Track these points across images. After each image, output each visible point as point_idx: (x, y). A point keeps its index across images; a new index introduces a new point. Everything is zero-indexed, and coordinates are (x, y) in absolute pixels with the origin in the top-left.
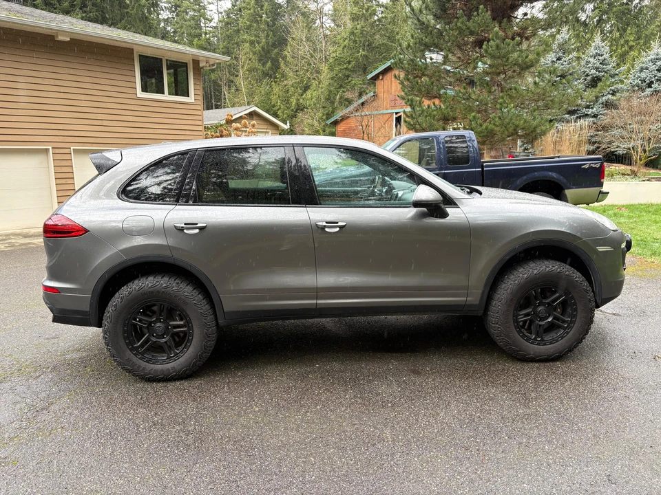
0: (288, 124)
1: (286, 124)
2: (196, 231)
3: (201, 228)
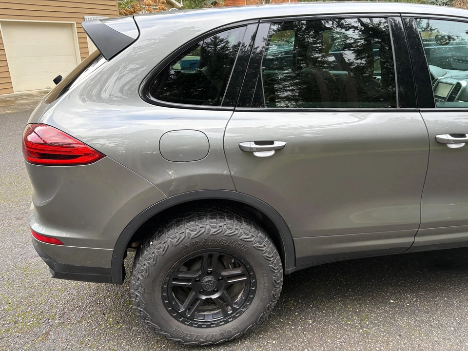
0: (182, 3)
1: (180, 3)
2: (269, 154)
3: (278, 149)
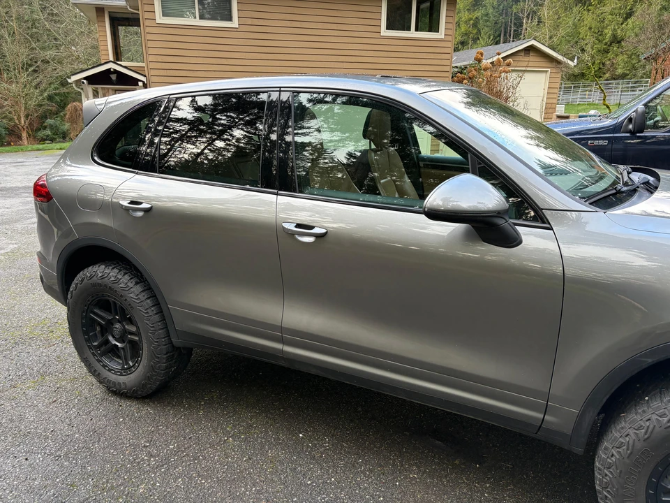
2: (140, 214)
3: (147, 211)
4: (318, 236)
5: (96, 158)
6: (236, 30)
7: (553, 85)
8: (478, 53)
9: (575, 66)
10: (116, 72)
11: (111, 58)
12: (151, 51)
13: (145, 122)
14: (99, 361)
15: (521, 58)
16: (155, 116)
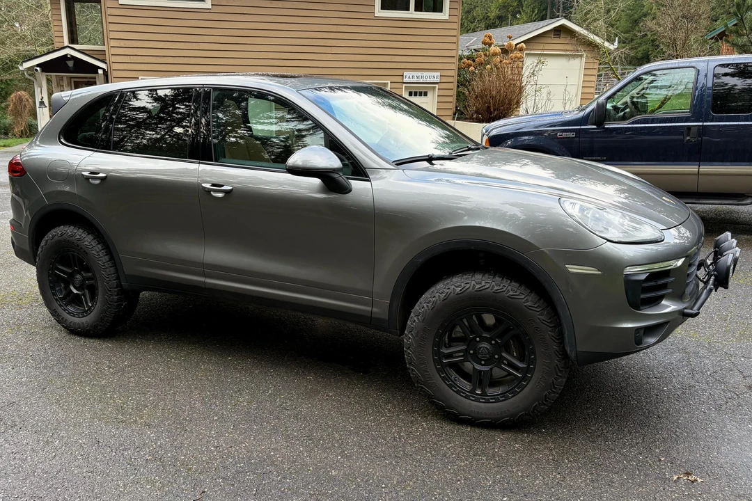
0: (616, 43)
2: (97, 182)
3: (102, 179)
4: (227, 192)
5: (62, 140)
6: (208, 11)
7: (589, 72)
8: (486, 36)
9: (615, 49)
10: (73, 58)
11: (66, 43)
12: (113, 35)
13: (102, 111)
14: (65, 310)
15: (550, 40)
16: (111, 106)
